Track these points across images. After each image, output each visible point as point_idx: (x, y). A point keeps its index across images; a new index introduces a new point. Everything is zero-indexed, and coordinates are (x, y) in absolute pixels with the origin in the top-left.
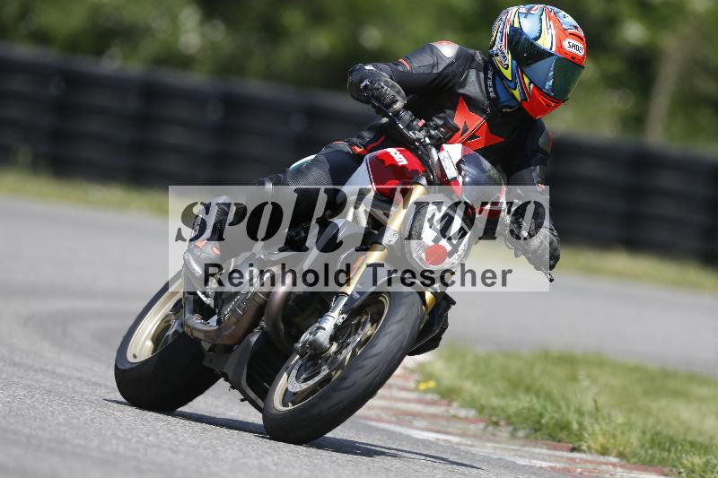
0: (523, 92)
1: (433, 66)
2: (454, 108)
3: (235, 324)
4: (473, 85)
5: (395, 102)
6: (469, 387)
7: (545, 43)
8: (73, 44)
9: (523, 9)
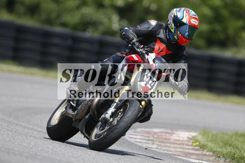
0: (177, 37)
1: (148, 28)
2: (155, 42)
3: (82, 112)
4: (162, 34)
5: (133, 39)
6: (210, 144)
7: (185, 20)
8: (75, 27)
9: (178, 9)
